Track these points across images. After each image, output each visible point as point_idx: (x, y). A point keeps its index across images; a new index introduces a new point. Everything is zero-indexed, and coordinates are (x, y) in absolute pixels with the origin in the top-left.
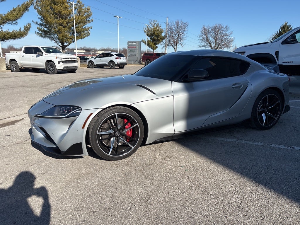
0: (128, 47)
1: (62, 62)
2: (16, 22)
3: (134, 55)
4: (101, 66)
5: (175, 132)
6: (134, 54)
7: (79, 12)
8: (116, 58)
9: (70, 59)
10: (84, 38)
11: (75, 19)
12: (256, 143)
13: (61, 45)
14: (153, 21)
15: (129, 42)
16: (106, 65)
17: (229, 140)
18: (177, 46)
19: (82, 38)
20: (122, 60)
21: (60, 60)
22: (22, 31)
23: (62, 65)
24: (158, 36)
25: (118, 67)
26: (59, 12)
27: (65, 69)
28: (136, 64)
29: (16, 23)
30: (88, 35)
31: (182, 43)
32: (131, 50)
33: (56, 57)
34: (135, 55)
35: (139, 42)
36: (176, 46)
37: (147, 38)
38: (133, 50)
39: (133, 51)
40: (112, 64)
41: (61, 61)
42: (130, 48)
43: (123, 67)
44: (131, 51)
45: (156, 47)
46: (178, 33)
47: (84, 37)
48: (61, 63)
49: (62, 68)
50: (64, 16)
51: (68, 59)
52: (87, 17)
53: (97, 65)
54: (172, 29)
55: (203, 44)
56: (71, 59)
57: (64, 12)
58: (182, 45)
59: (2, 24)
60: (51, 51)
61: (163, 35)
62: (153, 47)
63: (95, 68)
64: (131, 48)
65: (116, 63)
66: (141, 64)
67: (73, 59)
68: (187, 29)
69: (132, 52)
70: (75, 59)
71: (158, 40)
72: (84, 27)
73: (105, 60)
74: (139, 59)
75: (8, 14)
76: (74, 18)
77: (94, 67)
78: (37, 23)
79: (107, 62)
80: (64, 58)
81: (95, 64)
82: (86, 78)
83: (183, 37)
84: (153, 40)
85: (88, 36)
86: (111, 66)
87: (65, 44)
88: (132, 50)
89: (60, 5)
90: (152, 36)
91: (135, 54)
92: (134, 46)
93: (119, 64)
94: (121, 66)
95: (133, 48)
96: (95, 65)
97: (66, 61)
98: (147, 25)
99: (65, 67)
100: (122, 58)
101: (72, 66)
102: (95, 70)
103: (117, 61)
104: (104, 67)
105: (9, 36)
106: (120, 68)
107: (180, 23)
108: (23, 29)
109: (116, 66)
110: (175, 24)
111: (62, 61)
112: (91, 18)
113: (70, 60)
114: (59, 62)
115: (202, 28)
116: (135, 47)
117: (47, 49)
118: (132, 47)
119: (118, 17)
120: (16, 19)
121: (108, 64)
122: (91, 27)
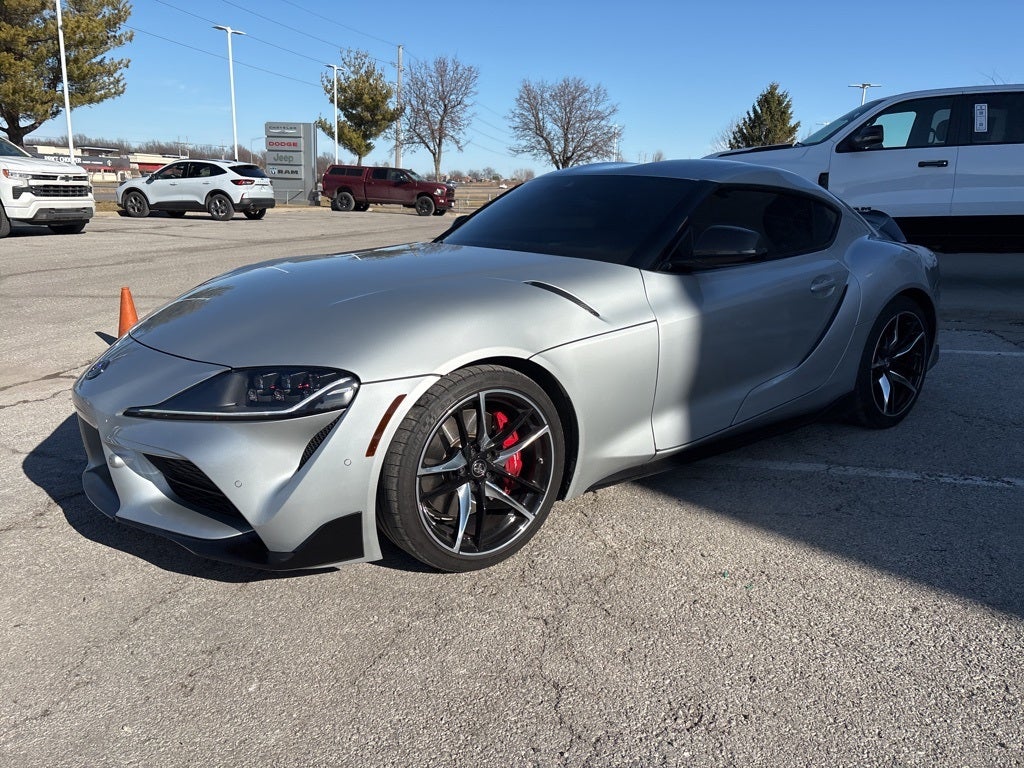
0: (270, 144)
1: (30, 189)
3: (292, 172)
4: (174, 211)
5: (657, 451)
6: (290, 169)
7: (79, 4)
8: (236, 182)
10: (101, 103)
11: (65, 27)
12: (894, 474)
13: (6, 126)
14: (352, 55)
15: (269, 126)
16: (194, 206)
17: (805, 467)
18: (443, 148)
19: (91, 101)
20: (258, 190)
21: (22, 183)
23: (32, 202)
24: (375, 107)
25: (242, 215)
27: (44, 217)
28: (299, 204)
30: (118, 93)
31: (456, 137)
32: (280, 154)
33: (6, 172)
34: (296, 172)
35: (307, 126)
36: (439, 145)
37: (334, 116)
38: (288, 154)
39: (286, 158)
40: (220, 202)
41: (25, 186)
42: (274, 147)
43: (262, 213)
44: (281, 158)
45: (369, 148)
46: (442, 98)
47: (101, 99)
48: (26, 197)
49: (29, 214)
50: (16, 14)
51: (55, 178)
52: (112, 24)
53: (158, 205)
54: (424, 85)
55: (524, 143)
56: (66, 178)
58: (458, 143)
61: (392, 105)
62: (359, 146)
63: (149, 216)
64: (280, 148)
65: (237, 201)
66: (318, 204)
68: (474, 89)
69: (284, 162)
70: (81, 179)
71: (374, 123)
72: (97, 59)
73: (193, 189)
74: (310, 186)
76: (60, 23)
77: (147, 211)
79: (200, 196)
80: (36, 177)
81: (153, 200)
82: (141, 253)
83: (461, 115)
84: (358, 122)
85: (115, 93)
86: (216, 211)
87: (23, 123)
88: (284, 154)
90: (353, 108)
91: (294, 169)
92: (292, 141)
93: (246, 202)
94: (254, 210)
95: (286, 148)
96: (150, 207)
97: (45, 186)
98: (336, 68)
99: (41, 211)
100: (257, 180)
101: (70, 207)
102: (159, 224)
103: (237, 193)
104: (187, 214)
106: (251, 217)
107: (450, 67)
109: (235, 211)
110: (432, 67)
111: (31, 187)
112: (123, 29)
113: (63, 183)
114: (17, 192)
115: (521, 88)
116: (295, 144)
118: (281, 144)
119: (230, 30)
121: (203, 203)
122: (125, 61)
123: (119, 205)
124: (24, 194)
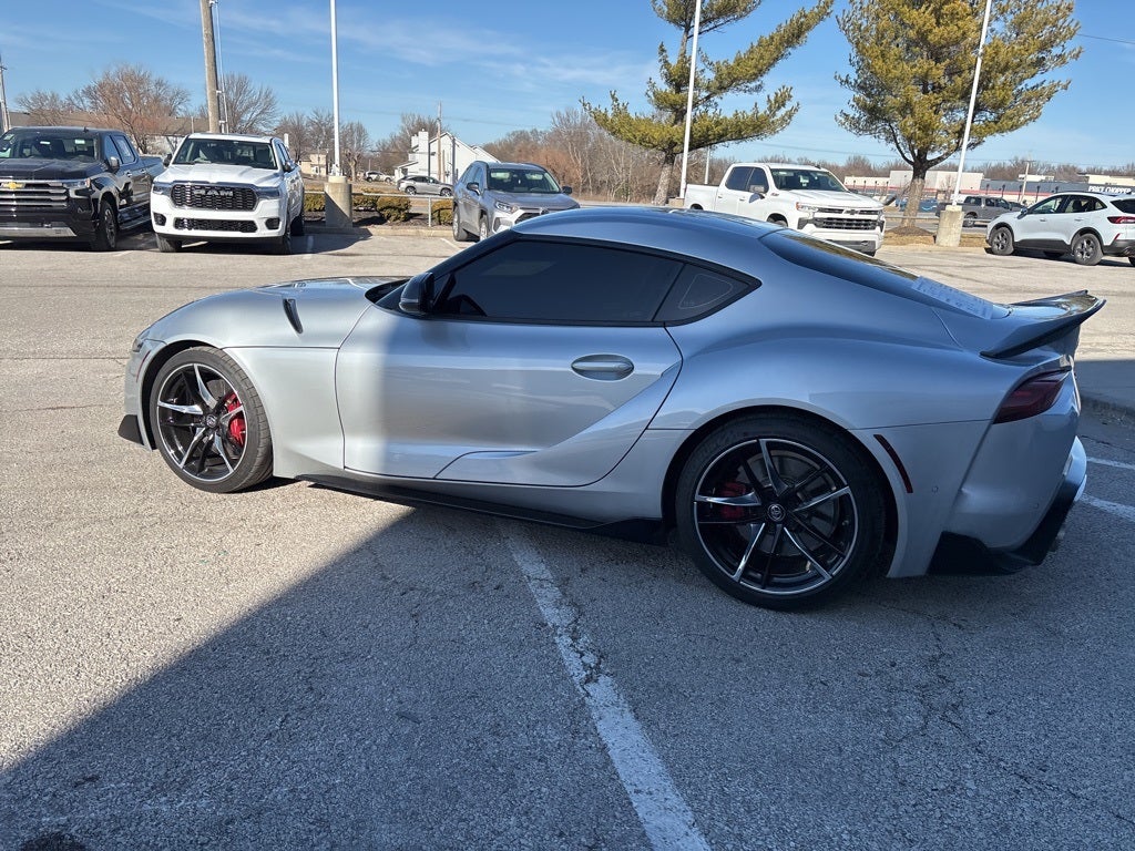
1: (814, 221)
2: (758, 83)
4: (1053, 251)
7: (1018, 26)
8: (1113, 220)
9: (848, 212)
11: (986, 54)
13: (913, 160)
19: (1001, 131)
21: (808, 215)
22: (761, 112)
26: (922, 37)
29: (758, 88)
30: (1033, 119)
33: (797, 205)
40: (1088, 242)
41: (811, 218)
48: (810, 227)
50: (943, 47)
51: (840, 211)
53: (1023, 242)
56: (852, 212)
57: (937, 34)
59: (715, 93)
60: (802, 180)
63: (1012, 254)
65: (1107, 242)
67: (862, 212)
70: (869, 212)
72: (1030, 83)
73: (1062, 227)
75: (738, 61)
77: (1011, 249)
78: (847, 81)
79: (1066, 233)
80: (822, 210)
85: (1030, 119)
86: (1082, 253)
89: (927, 8)
93: (1120, 244)
97: (829, 219)
103: (1114, 233)
105: (718, 130)
108: (763, 109)
109: (1107, 254)
111: (816, 219)
113: (849, 216)
114: (802, 223)
117: (792, 174)
120: (755, 74)
121: (1068, 243)
122: (1064, 83)
123: (987, 241)
124: (808, 225)
